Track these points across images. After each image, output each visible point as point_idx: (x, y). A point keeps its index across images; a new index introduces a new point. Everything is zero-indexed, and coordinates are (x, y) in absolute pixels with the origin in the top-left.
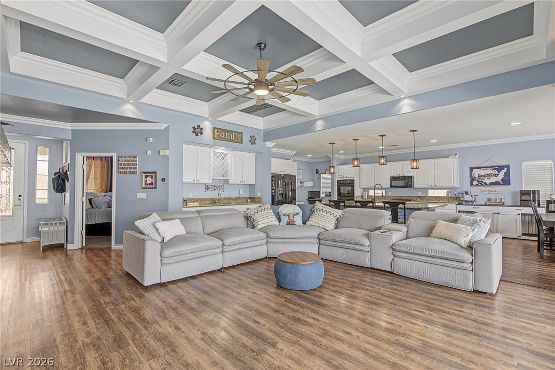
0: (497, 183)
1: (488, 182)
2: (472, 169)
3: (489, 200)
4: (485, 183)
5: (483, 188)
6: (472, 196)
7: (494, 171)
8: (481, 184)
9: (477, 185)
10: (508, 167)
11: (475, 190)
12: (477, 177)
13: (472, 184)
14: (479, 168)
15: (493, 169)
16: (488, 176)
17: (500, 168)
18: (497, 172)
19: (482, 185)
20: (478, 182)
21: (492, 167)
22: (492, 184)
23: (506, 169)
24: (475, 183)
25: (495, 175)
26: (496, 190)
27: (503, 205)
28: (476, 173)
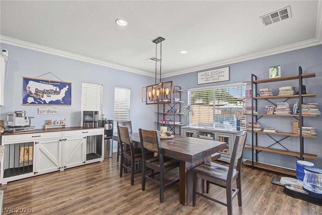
0: (57, 103)
1: (48, 100)
2: (26, 81)
3: (48, 123)
4: (44, 101)
5: (41, 108)
6: (26, 118)
7: (55, 87)
8: (38, 101)
9: (32, 103)
10: (70, 85)
11: (30, 110)
12: (33, 92)
13: (25, 102)
14: (38, 81)
15: (55, 85)
16: (48, 92)
17: (61, 85)
18: (58, 90)
19: (41, 103)
20: (35, 99)
21: (53, 83)
22: (51, 103)
23: (67, 87)
24: (30, 100)
25: (56, 93)
26: (57, 110)
27: (63, 129)
28: (33, 86)
